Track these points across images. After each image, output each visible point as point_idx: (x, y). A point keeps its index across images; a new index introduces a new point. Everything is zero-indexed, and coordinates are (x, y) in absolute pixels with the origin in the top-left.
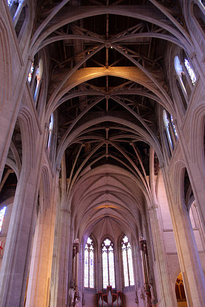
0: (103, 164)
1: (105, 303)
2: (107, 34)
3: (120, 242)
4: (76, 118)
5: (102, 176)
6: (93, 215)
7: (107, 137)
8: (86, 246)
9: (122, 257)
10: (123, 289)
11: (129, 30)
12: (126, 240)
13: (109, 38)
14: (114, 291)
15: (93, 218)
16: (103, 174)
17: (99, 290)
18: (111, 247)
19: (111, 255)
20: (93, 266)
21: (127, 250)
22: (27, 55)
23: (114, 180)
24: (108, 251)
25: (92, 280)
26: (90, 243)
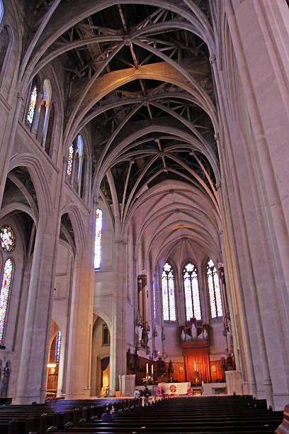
0: (165, 180)
1: (189, 337)
2: (125, 27)
3: (205, 267)
4: (111, 134)
5: (165, 193)
6: (167, 238)
7: (160, 148)
8: (164, 274)
9: (207, 284)
10: (210, 321)
11: (152, 16)
12: (211, 264)
13: (129, 31)
14: (200, 322)
15: (167, 242)
16: (167, 191)
17: (181, 323)
18: (194, 273)
19: (195, 282)
20: (173, 296)
21: (213, 276)
22: (15, 93)
23: (182, 197)
24: (190, 277)
25: (173, 311)
26: (169, 270)
